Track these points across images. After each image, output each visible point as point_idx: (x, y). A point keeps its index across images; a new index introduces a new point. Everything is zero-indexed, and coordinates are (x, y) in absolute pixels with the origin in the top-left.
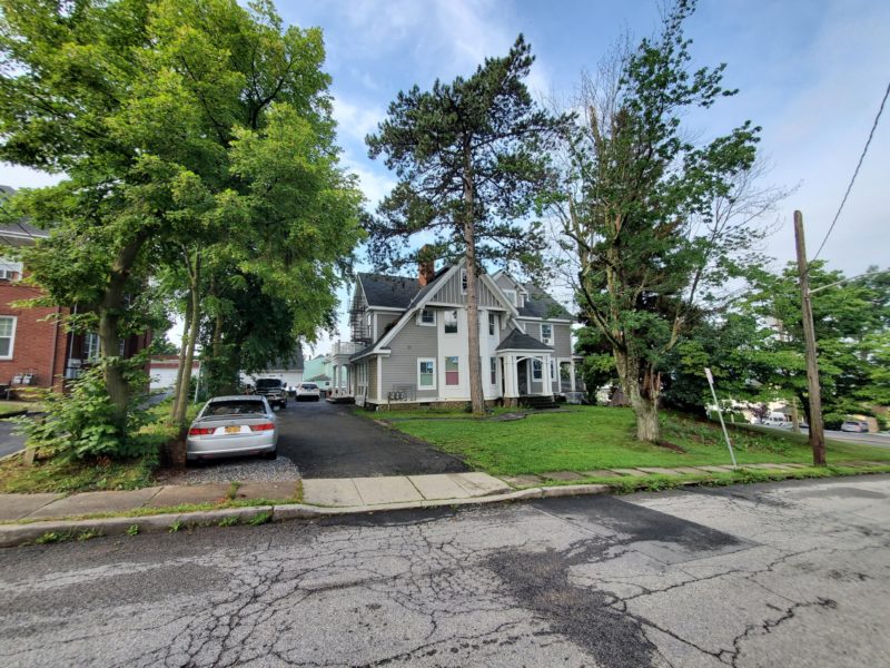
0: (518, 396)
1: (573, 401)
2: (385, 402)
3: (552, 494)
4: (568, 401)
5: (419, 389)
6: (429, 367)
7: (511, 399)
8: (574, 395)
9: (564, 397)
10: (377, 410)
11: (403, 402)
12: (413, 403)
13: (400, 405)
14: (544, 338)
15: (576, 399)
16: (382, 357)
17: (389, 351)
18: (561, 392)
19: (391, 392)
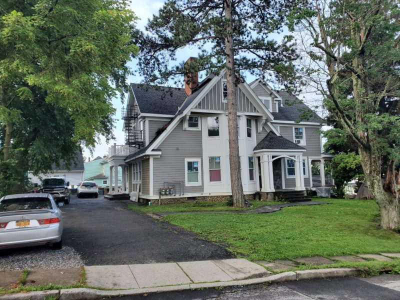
0: (274, 191)
1: (323, 195)
2: (157, 197)
3: (305, 277)
4: (319, 195)
5: (186, 186)
6: (195, 166)
7: (267, 193)
8: (324, 189)
9: (315, 191)
10: (150, 204)
11: (173, 197)
12: (181, 198)
13: (170, 200)
14: (297, 140)
15: (326, 193)
16: (154, 158)
17: (160, 153)
18: (313, 187)
19: (162, 187)
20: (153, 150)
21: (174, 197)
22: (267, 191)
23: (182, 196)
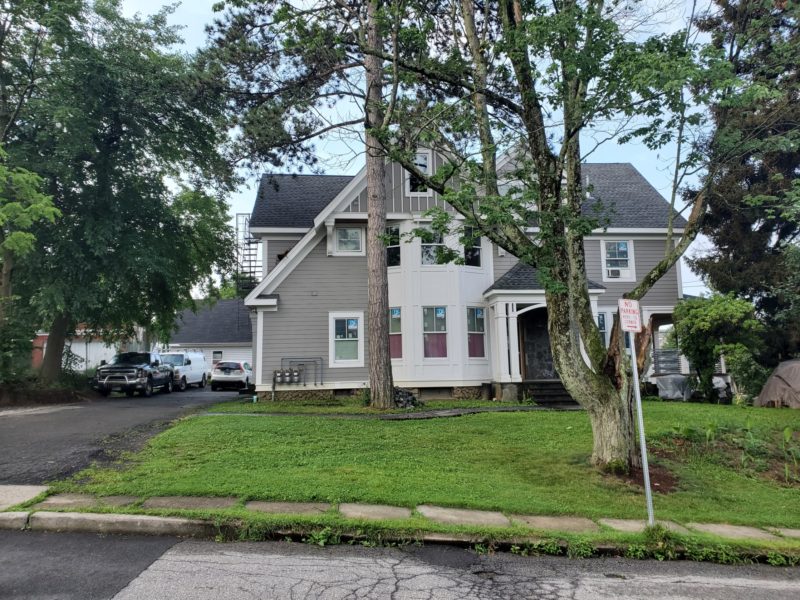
1: (669, 393)
2: (268, 388)
4: (661, 394)
5: (331, 366)
6: (351, 327)
7: (503, 385)
8: (670, 381)
9: (655, 386)
10: (255, 401)
11: (301, 388)
12: (319, 391)
13: (295, 394)
14: (610, 269)
15: (674, 391)
16: (265, 313)
17: (273, 302)
18: (653, 376)
19: (279, 368)
20: (260, 296)
21: (304, 389)
22: (502, 381)
23: (320, 387)
